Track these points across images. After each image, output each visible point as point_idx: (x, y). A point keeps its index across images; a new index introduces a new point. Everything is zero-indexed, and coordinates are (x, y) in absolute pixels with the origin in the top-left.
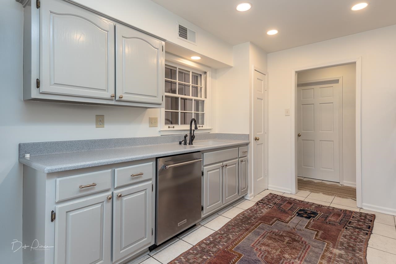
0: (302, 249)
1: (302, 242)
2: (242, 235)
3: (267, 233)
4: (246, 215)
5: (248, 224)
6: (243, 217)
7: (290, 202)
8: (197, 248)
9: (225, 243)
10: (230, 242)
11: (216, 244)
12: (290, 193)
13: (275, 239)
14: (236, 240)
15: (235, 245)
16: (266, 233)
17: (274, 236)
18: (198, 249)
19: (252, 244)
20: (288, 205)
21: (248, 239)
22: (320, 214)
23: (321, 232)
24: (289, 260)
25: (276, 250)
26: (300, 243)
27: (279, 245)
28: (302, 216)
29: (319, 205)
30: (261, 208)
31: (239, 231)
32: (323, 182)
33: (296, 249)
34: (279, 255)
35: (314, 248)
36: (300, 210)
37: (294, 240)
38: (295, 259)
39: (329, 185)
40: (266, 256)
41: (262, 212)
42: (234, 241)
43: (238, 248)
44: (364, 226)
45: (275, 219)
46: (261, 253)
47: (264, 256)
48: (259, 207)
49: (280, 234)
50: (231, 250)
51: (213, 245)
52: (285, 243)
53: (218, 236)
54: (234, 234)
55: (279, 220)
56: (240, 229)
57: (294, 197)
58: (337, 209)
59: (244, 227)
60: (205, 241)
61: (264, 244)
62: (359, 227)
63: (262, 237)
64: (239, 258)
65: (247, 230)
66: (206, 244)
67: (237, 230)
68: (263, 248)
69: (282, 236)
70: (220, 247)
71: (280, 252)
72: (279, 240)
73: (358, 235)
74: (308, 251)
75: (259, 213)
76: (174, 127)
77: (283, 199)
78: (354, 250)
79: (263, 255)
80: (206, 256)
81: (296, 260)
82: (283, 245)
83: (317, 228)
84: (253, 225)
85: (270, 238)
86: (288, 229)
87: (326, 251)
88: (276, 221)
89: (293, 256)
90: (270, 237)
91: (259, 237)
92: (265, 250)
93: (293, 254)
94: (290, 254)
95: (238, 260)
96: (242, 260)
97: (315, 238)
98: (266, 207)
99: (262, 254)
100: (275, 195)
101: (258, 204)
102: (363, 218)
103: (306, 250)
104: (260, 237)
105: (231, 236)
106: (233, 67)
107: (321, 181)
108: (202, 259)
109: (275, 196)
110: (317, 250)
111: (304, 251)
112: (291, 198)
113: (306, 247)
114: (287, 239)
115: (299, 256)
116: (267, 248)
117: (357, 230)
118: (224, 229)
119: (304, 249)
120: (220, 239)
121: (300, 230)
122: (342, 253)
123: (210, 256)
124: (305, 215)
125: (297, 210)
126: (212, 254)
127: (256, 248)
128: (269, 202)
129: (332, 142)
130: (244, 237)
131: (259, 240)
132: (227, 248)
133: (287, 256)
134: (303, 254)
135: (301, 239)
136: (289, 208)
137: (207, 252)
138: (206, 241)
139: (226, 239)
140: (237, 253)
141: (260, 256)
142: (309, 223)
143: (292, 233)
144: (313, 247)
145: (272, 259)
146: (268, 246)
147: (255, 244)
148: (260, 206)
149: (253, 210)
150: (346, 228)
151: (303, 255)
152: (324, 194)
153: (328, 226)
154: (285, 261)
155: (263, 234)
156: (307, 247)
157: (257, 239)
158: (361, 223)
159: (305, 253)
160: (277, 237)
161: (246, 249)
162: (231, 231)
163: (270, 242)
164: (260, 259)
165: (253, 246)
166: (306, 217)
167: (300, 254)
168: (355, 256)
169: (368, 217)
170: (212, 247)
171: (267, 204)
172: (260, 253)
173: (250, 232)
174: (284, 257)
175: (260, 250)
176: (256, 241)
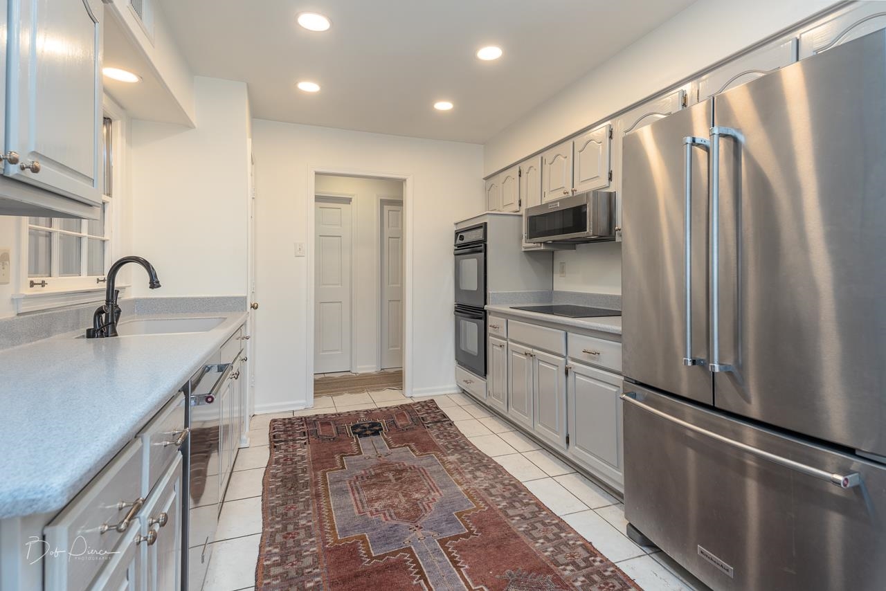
0: (421, 477)
1: (410, 468)
2: (319, 508)
3: (355, 484)
4: (281, 474)
5: (306, 485)
6: (281, 481)
7: (325, 421)
8: (269, 583)
9: (311, 540)
10: (317, 531)
11: (297, 552)
12: (303, 408)
13: (374, 484)
14: (321, 521)
15: (333, 528)
16: (352, 483)
17: (368, 482)
18: (274, 582)
19: (356, 511)
20: (326, 428)
21: (338, 508)
22: (383, 422)
23: (412, 445)
24: (426, 499)
25: (396, 496)
26: (409, 470)
27: (391, 489)
28: (366, 435)
29: (367, 411)
30: (291, 450)
31: (308, 506)
32: (326, 375)
33: (415, 481)
34: (407, 501)
35: (430, 468)
36: (354, 428)
37: (401, 471)
38: (429, 492)
39: (341, 378)
40: (395, 513)
41: (303, 457)
42: (322, 528)
43: (344, 531)
44: (440, 417)
45: (337, 457)
46: (385, 514)
47: (393, 514)
48: (286, 451)
49: (373, 473)
50: (336, 541)
51: (294, 556)
52: (394, 482)
53: (279, 538)
54: (305, 515)
55: (345, 456)
56: (304, 501)
57: (321, 411)
58: (391, 407)
59: (306, 495)
60: (268, 563)
61: (370, 501)
62: (436, 420)
63: (356, 492)
64: (364, 541)
65: (317, 496)
66: (276, 564)
67: (300, 507)
68: (376, 505)
69: (377, 475)
70: (311, 550)
71: (404, 496)
72: (381, 482)
73: (446, 429)
74: (429, 475)
75: (299, 461)
76: (44, 282)
77: (305, 420)
78: (463, 448)
79: (390, 516)
80: (309, 582)
81: (433, 494)
82: (395, 485)
83: (402, 441)
84: (316, 484)
85: (368, 487)
86: (374, 462)
87: (443, 463)
88: (342, 459)
89: (423, 491)
90: (365, 486)
91: (351, 494)
92: (385, 507)
93: (421, 489)
94: (417, 491)
95: (368, 546)
96: (373, 542)
97: (417, 456)
98: (298, 445)
99: (387, 515)
100: (284, 419)
101: (275, 447)
102: (427, 408)
103: (425, 475)
104: (354, 494)
105: (303, 522)
106: (194, 127)
107: (322, 376)
109: (287, 421)
110: (435, 468)
111: (427, 478)
112: (317, 415)
113: (420, 472)
114: (391, 476)
115: (428, 486)
116: (383, 503)
117: (439, 424)
118: (273, 519)
119: (423, 475)
120: (292, 540)
121: (388, 454)
122: (460, 456)
123: (317, 575)
124: (368, 432)
125: (349, 430)
126: (314, 569)
127: (368, 513)
128: (290, 436)
129: (339, 303)
130: (330, 510)
131: (358, 499)
132: (325, 543)
133: (417, 496)
134: (429, 481)
135: (404, 465)
136: (334, 431)
137: (300, 572)
138: (268, 560)
139: (302, 534)
140: (353, 538)
141: (389, 518)
142: (385, 440)
143: (386, 464)
144: (427, 466)
145: (407, 511)
146: (378, 499)
147: (358, 508)
148: (283, 447)
149: (281, 461)
150: (428, 427)
151: (430, 483)
152: (351, 393)
153: (410, 433)
154: (424, 503)
155: (352, 488)
156: (422, 471)
157: (353, 499)
158: (433, 415)
159: (430, 480)
160: (375, 478)
161: (357, 523)
162: (291, 513)
163: (374, 492)
164: (394, 522)
165: (360, 513)
166: (373, 434)
167: (426, 484)
168: (470, 453)
169: (430, 405)
170: (298, 561)
171: (294, 440)
172: (382, 515)
173: (327, 496)
174: (417, 500)
175: (377, 511)
176: (354, 503)
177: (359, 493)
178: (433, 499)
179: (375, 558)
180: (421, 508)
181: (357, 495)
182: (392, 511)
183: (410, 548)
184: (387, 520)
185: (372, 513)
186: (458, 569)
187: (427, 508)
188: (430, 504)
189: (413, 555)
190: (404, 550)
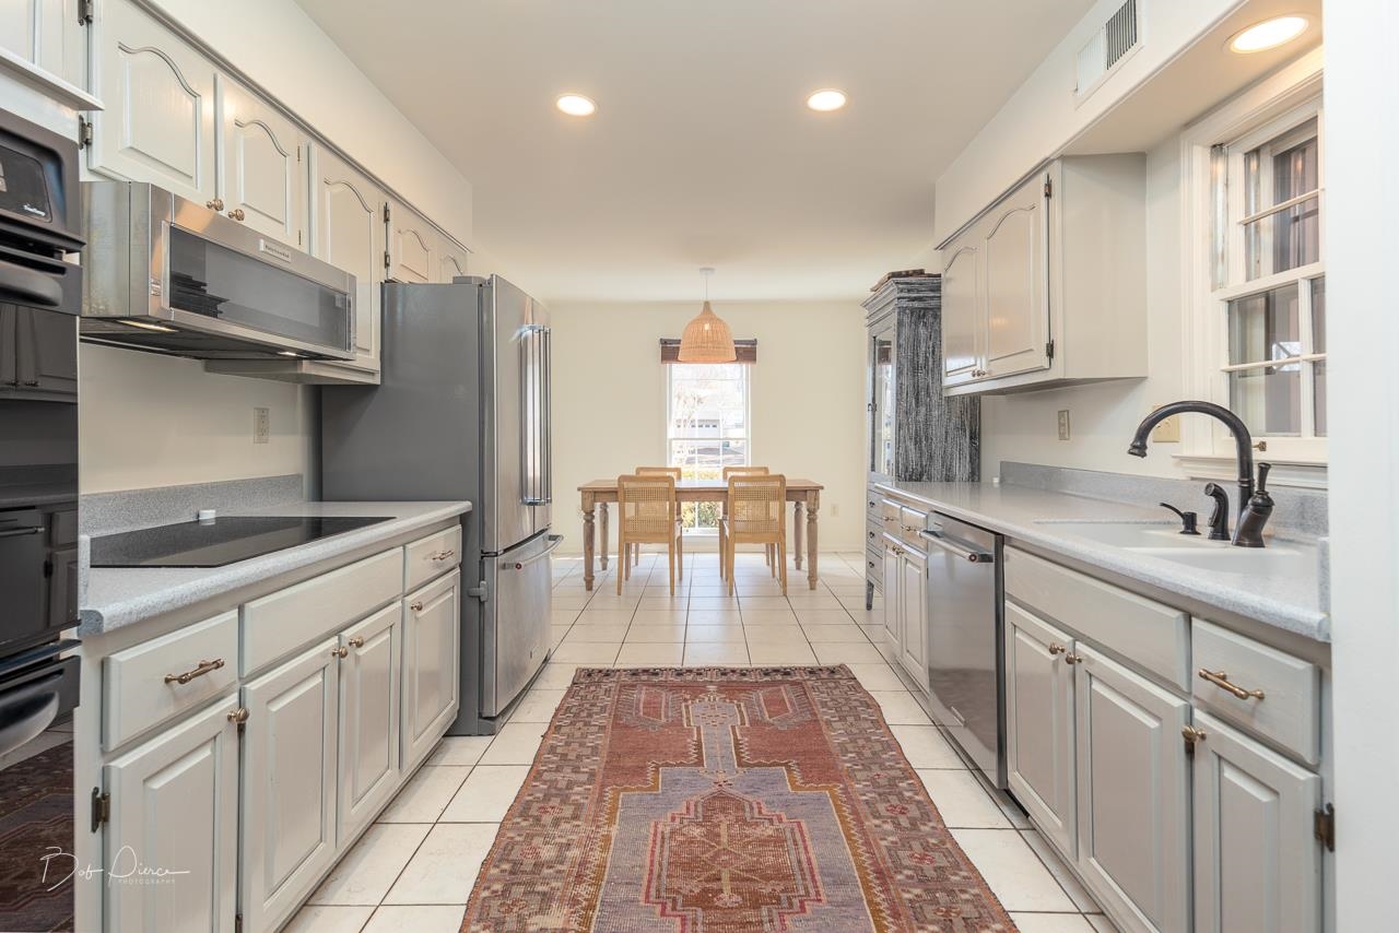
0: (664, 873)
10: (864, 809)
13: (766, 880)
14: (860, 823)
15: (839, 810)
16: (812, 892)
19: (805, 828)
21: (833, 839)
24: (685, 824)
25: (732, 837)
26: (680, 900)
27: (737, 857)
33: (683, 866)
34: (716, 827)
35: (633, 898)
37: (700, 899)
38: (673, 833)
40: (744, 810)
42: (856, 813)
43: (823, 803)
46: (760, 812)
47: (748, 809)
52: (725, 875)
54: (889, 839)
56: (899, 867)
59: (901, 882)
61: (778, 841)
64: (795, 784)
65: (881, 875)
67: (905, 858)
68: (769, 832)
69: (755, 904)
71: (718, 836)
72: (748, 879)
74: (646, 878)
79: (752, 808)
81: (667, 830)
82: (725, 864)
85: (779, 873)
87: (592, 907)
89: (681, 838)
90: (785, 878)
91: (813, 862)
92: (757, 824)
93: (682, 843)
94: (691, 841)
96: (784, 782)
99: (756, 811)
103: (655, 876)
104: (809, 859)
105: (889, 827)
110: (622, 896)
111: (656, 869)
113: (659, 893)
114: (728, 897)
115: (666, 846)
116: (758, 831)
119: (659, 876)
127: (785, 820)
133: (697, 832)
134: (657, 860)
140: (811, 789)
141: (755, 806)
145: (724, 811)
146: (763, 842)
147: (801, 834)
151: (657, 855)
154: (692, 816)
156: (653, 892)
157: (810, 851)
159: (652, 864)
161: (803, 808)
164: (749, 798)
165: (799, 824)
167: (666, 853)
172: (765, 813)
174: (699, 825)
175: (771, 821)
176: (809, 843)
177: (799, 862)
178: (673, 819)
179: (782, 765)
180: (700, 810)
181: (803, 857)
182: (748, 815)
183: (738, 765)
184: (758, 803)
185: (780, 821)
186: (699, 741)
187: (692, 808)
188: (684, 811)
189: (739, 758)
190: (748, 765)
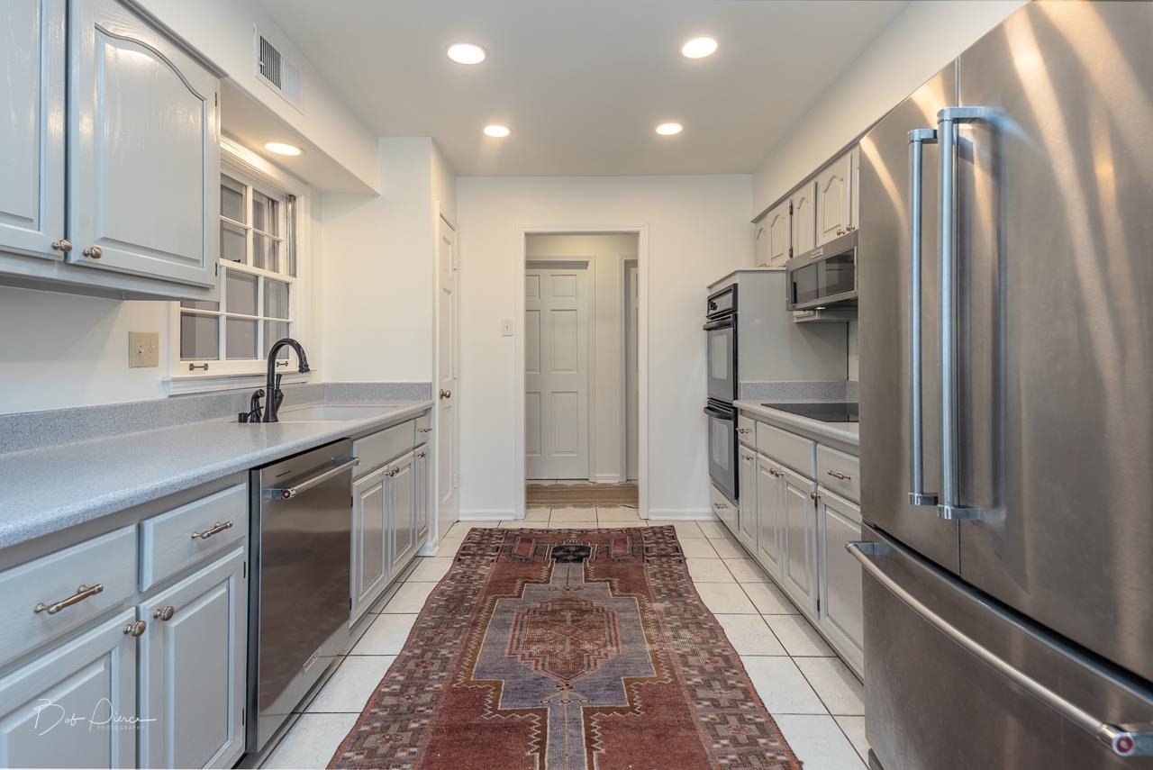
0: (606, 623)
1: (598, 610)
2: (469, 639)
3: (523, 617)
4: (449, 593)
5: (468, 610)
6: (447, 600)
7: (526, 537)
8: (375, 713)
9: (441, 674)
10: (452, 665)
11: (421, 685)
12: (512, 518)
13: (544, 622)
14: (463, 655)
15: (471, 666)
16: (520, 617)
17: (539, 618)
18: (381, 713)
19: (507, 650)
20: (525, 545)
21: (491, 643)
22: (594, 548)
23: (616, 581)
24: (596, 653)
25: (562, 642)
26: (595, 613)
27: (561, 632)
28: (566, 561)
29: (582, 531)
30: (474, 566)
31: (459, 634)
32: (559, 482)
33: (595, 627)
34: (573, 651)
35: (622, 614)
36: (556, 550)
37: (582, 612)
38: (605, 645)
39: (572, 487)
40: (550, 663)
41: (482, 576)
42: (460, 662)
43: (482, 671)
44: (670, 550)
45: (519, 582)
46: (537, 661)
47: (547, 663)
48: (468, 566)
49: (549, 609)
50: (467, 682)
51: (415, 688)
52: (569, 623)
53: (411, 665)
54: (450, 644)
55: (528, 582)
56: (458, 628)
57: (527, 525)
58: (613, 530)
59: (463, 621)
60: (386, 690)
61: (530, 642)
62: (663, 553)
63: (518, 627)
64: (498, 689)
65: (475, 624)
66: (393, 694)
67: (450, 633)
68: (534, 649)
69: (553, 612)
70: (436, 686)
71: (571, 644)
72: (553, 621)
73: (670, 567)
74: (617, 623)
75: (476, 580)
76: (206, 365)
77: (506, 534)
78: (680, 595)
79: (543, 665)
80: (415, 722)
81: (609, 648)
82: (569, 628)
83: (604, 574)
84: (480, 610)
85: (536, 625)
86: (558, 594)
87: (643, 611)
88: (523, 585)
89: (598, 642)
90: (533, 623)
91: (511, 630)
92: (542, 652)
93: (597, 639)
94: (591, 641)
95: (499, 696)
96: (506, 692)
97: (614, 595)
98: (484, 562)
99: (540, 663)
100: (485, 529)
101: (460, 560)
102: (660, 536)
103: (611, 622)
104: (514, 630)
105: (444, 652)
106: (379, 195)
107: (554, 482)
108: (410, 734)
109: (487, 532)
110: (628, 615)
111: (611, 626)
112: (522, 529)
113: (608, 617)
114: (568, 615)
115: (608, 637)
116: (542, 647)
117: (664, 559)
118: (416, 642)
119: (609, 622)
120: (422, 670)
121: (579, 588)
122: (669, 606)
123: (427, 716)
124: (570, 557)
125: (548, 552)
126: (427, 709)
127: (519, 656)
128: (481, 549)
129: (575, 395)
130: (479, 644)
131: (516, 637)
132: (454, 681)
133: (587, 646)
134: (612, 630)
135: (592, 605)
136: (531, 551)
137: (411, 709)
138: (388, 687)
139: (437, 663)
140: (486, 682)
141: (540, 667)
142: (586, 569)
143: (570, 600)
144: (620, 612)
145: (566, 663)
146: (540, 641)
147: (511, 647)
148: (468, 562)
149: (458, 577)
150: (648, 561)
151: (613, 634)
152: (575, 506)
153: (620, 566)
154: (591, 657)
155: (516, 622)
156: (611, 616)
157: (510, 636)
158: (662, 546)
159: (615, 629)
160: (548, 617)
161: (501, 665)
162: (437, 640)
163: (539, 632)
164: (543, 674)
165: (510, 654)
166: (574, 561)
167: (607, 633)
168: (686, 604)
169: (666, 532)
170: (416, 695)
171: (483, 555)
172: (534, 662)
173: (484, 627)
174: (585, 651)
175: (530, 655)
176: (509, 641)
177: (521, 630)
178: (606, 655)
179: (500, 712)
180: (585, 662)
181: (517, 633)
182: (548, 659)
183: (546, 710)
184: (536, 669)
185: (523, 658)
186: (590, 750)
187: (592, 664)
188: (598, 661)
189: (543, 721)
190: (536, 711)
